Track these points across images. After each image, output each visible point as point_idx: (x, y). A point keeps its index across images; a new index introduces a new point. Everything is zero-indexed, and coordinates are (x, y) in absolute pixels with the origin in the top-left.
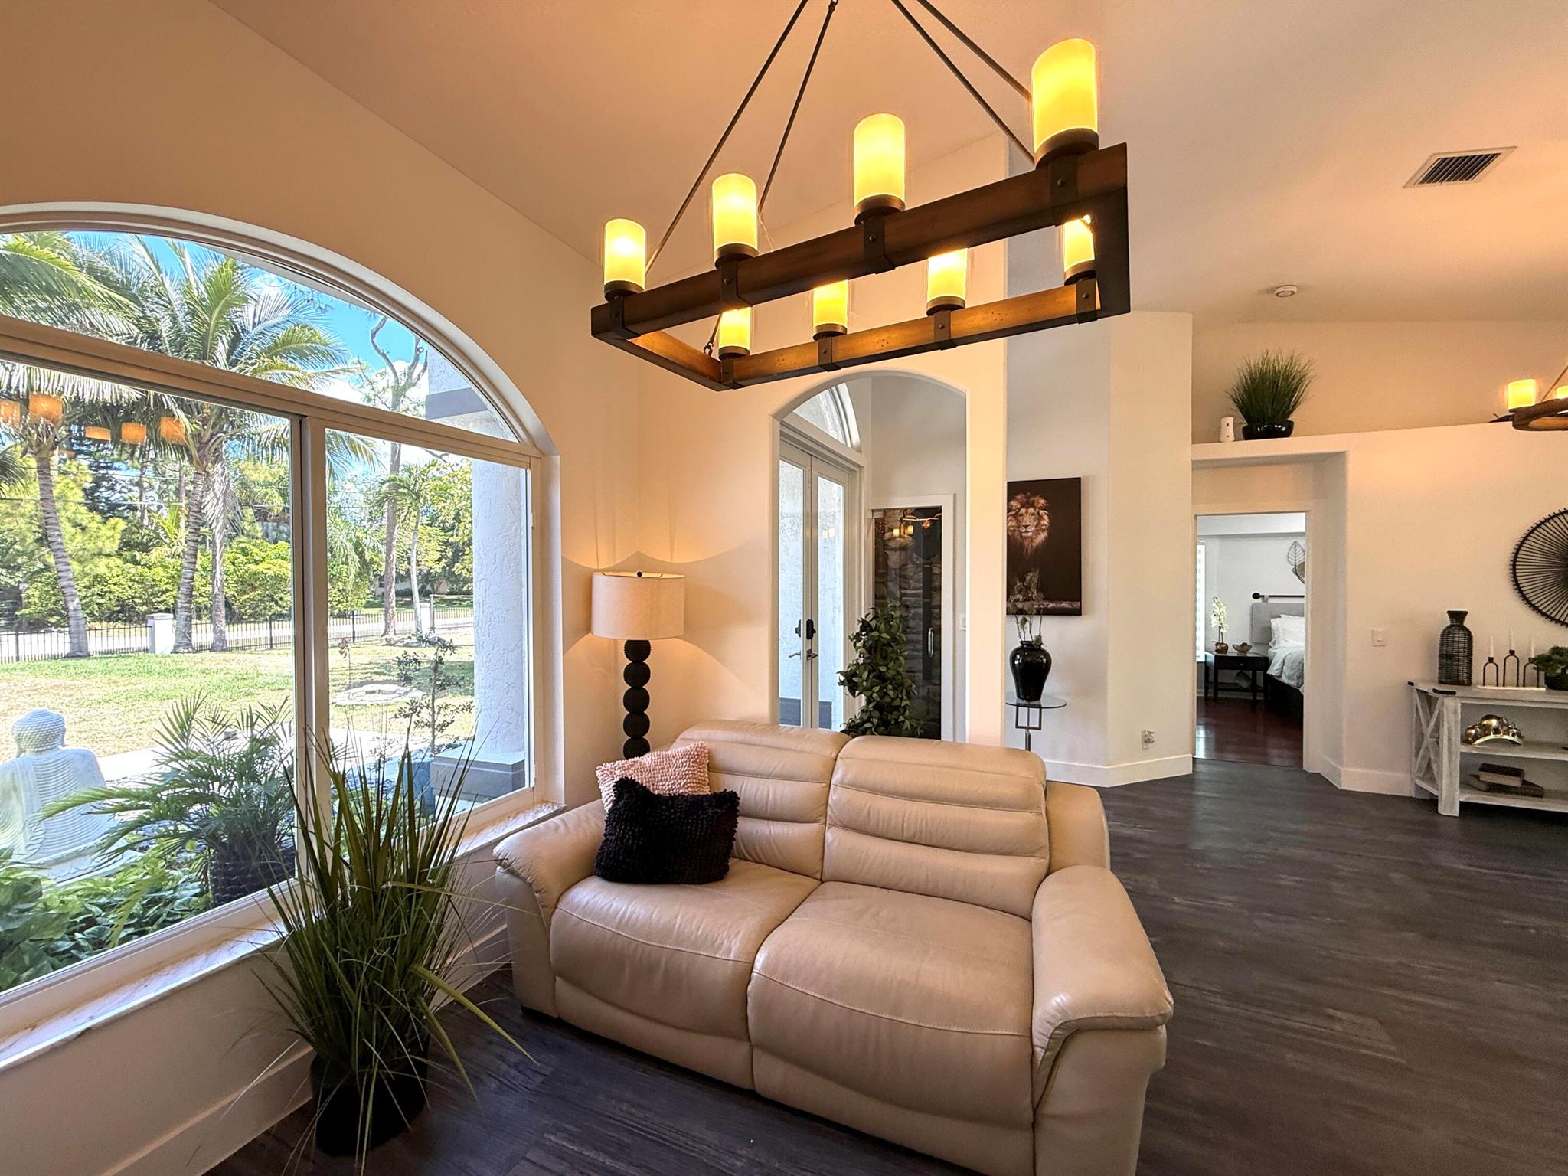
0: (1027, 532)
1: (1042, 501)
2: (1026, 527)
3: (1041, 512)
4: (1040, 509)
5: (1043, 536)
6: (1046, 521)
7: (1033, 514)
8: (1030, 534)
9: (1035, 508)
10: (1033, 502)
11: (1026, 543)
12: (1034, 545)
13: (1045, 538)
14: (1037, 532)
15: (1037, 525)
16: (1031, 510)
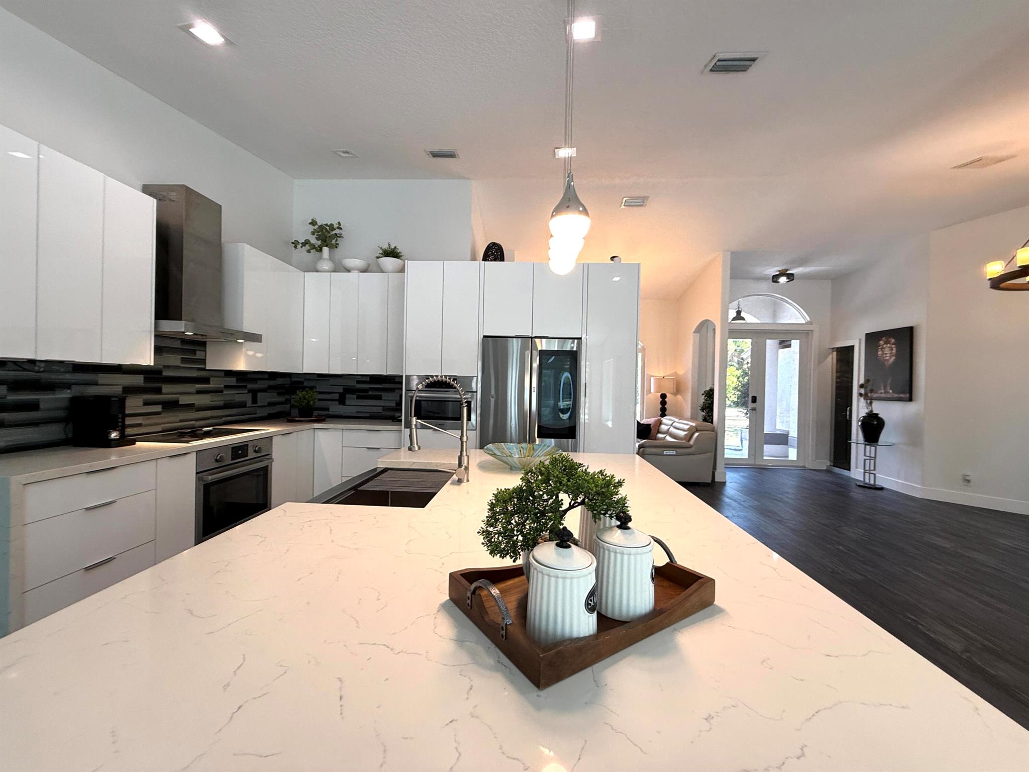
0: (886, 357)
1: (893, 340)
2: (886, 354)
3: (893, 346)
4: (893, 344)
5: (893, 358)
6: (894, 351)
7: (889, 347)
8: (887, 358)
9: (890, 344)
10: (889, 341)
11: (886, 362)
12: (889, 363)
13: (895, 359)
14: (890, 357)
15: (890, 353)
16: (888, 345)
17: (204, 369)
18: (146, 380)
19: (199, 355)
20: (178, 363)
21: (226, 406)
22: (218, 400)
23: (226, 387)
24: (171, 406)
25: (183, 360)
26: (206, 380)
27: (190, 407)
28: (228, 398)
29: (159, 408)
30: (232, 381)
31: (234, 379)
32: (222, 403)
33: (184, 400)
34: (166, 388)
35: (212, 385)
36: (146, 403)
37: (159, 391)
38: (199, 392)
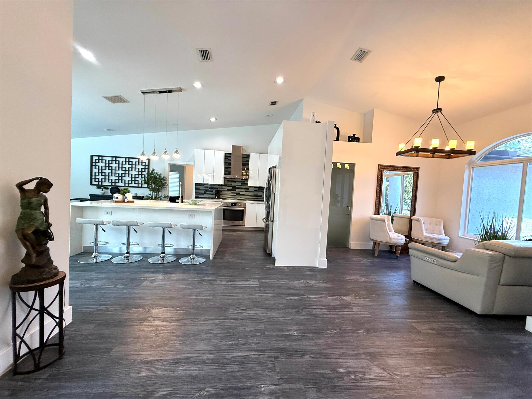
17: (248, 186)
18: (232, 188)
19: (246, 182)
20: (240, 184)
21: (254, 196)
22: (252, 194)
23: (254, 191)
24: (238, 194)
25: (241, 184)
26: (248, 189)
27: (243, 195)
28: (255, 194)
29: (235, 194)
30: (257, 189)
31: (258, 189)
32: (253, 195)
33: (241, 193)
34: (237, 190)
35: (250, 190)
36: (232, 193)
37: (235, 191)
38: (246, 191)
